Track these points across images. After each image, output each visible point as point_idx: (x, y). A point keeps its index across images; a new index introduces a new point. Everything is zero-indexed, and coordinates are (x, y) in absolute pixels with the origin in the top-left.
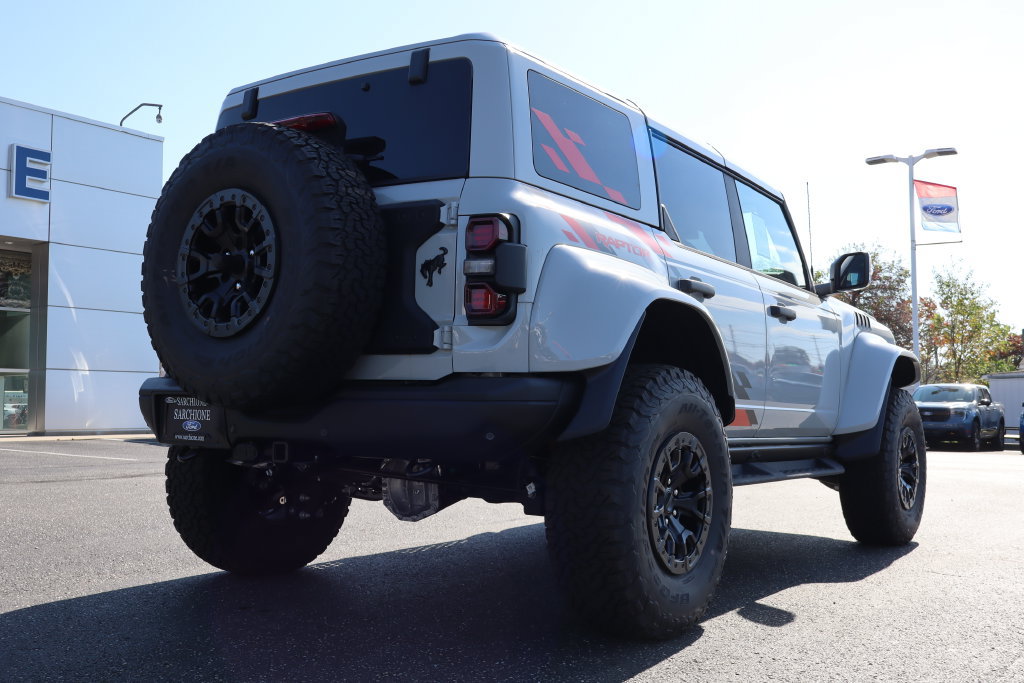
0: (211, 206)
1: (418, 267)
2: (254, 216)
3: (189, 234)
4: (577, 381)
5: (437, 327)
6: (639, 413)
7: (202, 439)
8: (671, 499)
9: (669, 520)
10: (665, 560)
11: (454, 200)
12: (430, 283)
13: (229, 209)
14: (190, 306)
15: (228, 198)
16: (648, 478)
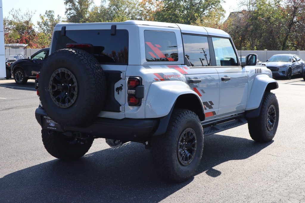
0: (58, 72)
1: (115, 89)
2: (71, 77)
3: (52, 78)
4: (158, 120)
5: (121, 106)
6: (174, 127)
7: (56, 129)
8: (185, 145)
9: (184, 151)
10: (182, 163)
11: (124, 71)
12: (118, 94)
13: (63, 73)
14: (53, 98)
15: (63, 71)
16: (177, 144)
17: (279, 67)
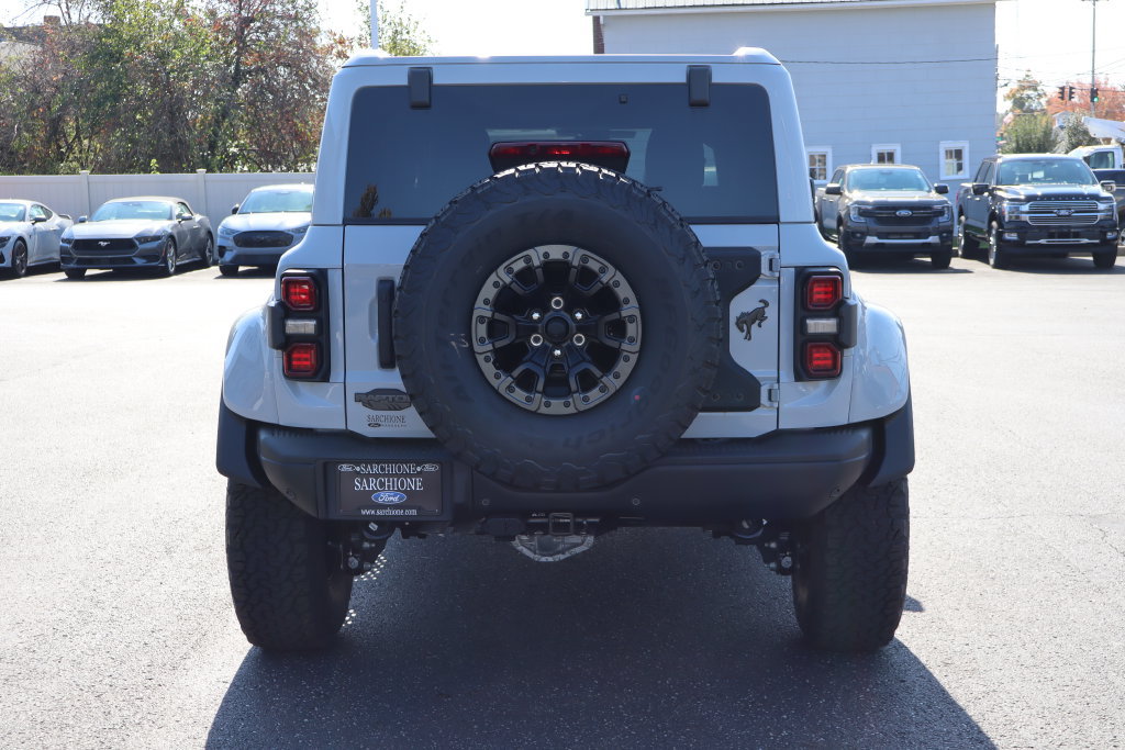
2: (605, 280)
3: (489, 293)
5: (759, 384)
7: (413, 512)
12: (748, 337)
13: (557, 267)
14: (498, 377)
15: (553, 256)
17: (293, 230)
